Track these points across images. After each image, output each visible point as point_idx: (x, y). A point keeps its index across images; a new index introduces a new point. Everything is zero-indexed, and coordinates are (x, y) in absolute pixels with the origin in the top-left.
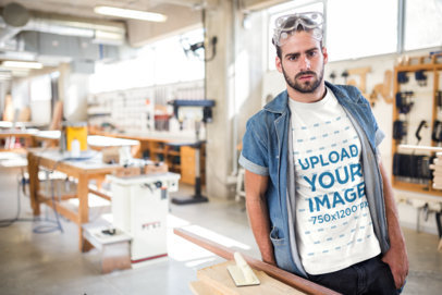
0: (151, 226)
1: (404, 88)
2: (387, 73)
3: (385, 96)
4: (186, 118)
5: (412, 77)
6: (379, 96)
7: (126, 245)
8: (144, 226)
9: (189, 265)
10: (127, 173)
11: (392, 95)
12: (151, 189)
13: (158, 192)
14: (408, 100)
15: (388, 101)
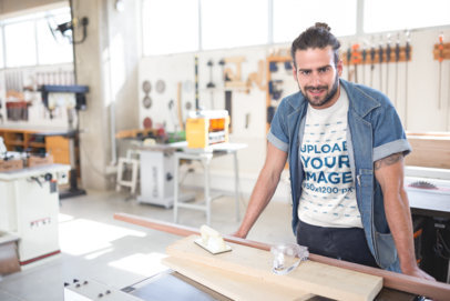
0: (40, 224)
1: (275, 76)
2: (261, 63)
3: (259, 84)
4: (56, 106)
5: (281, 67)
6: (254, 84)
7: (13, 246)
8: (32, 224)
9: (89, 257)
10: (7, 167)
11: (265, 83)
12: (39, 183)
13: (47, 185)
14: (279, 87)
15: (262, 89)
